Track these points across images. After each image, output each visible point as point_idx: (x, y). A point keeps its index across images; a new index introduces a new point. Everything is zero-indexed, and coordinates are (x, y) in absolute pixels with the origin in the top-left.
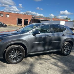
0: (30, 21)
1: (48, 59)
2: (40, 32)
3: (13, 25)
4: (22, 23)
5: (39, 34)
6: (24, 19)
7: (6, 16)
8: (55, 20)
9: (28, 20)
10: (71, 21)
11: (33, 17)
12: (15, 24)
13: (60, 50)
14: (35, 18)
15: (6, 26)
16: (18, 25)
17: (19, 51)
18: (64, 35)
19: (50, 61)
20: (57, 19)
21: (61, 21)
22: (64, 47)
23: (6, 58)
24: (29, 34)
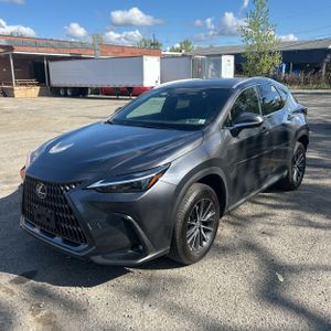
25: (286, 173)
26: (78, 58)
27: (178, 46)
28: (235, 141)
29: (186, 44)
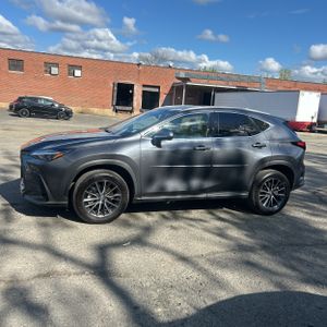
0: (167, 92)
1: (201, 220)
2: (172, 135)
3: (96, 110)
5: (170, 138)
6: (144, 86)
7: (69, 74)
8: (280, 88)
9: (159, 87)
11: (182, 75)
12: (104, 107)
13: (245, 194)
14: (188, 80)
15: (68, 115)
16: (117, 111)
17: (112, 187)
18: (260, 147)
19: (205, 224)
20: (288, 85)
21: (301, 92)
22: (258, 184)
23: (74, 205)
24: (140, 141)
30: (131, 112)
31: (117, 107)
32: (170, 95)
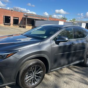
4: (11, 22)
6: (14, 17)
8: (52, 20)
9: (18, 18)
10: (68, 21)
11: (25, 15)
14: (27, 16)
16: (5, 25)
21: (59, 21)
25: (83, 61)
26: (43, 20)
27: (72, 20)
28: (57, 46)
29: (74, 19)
30: (10, 25)
31: (5, 24)
32: (22, 20)
